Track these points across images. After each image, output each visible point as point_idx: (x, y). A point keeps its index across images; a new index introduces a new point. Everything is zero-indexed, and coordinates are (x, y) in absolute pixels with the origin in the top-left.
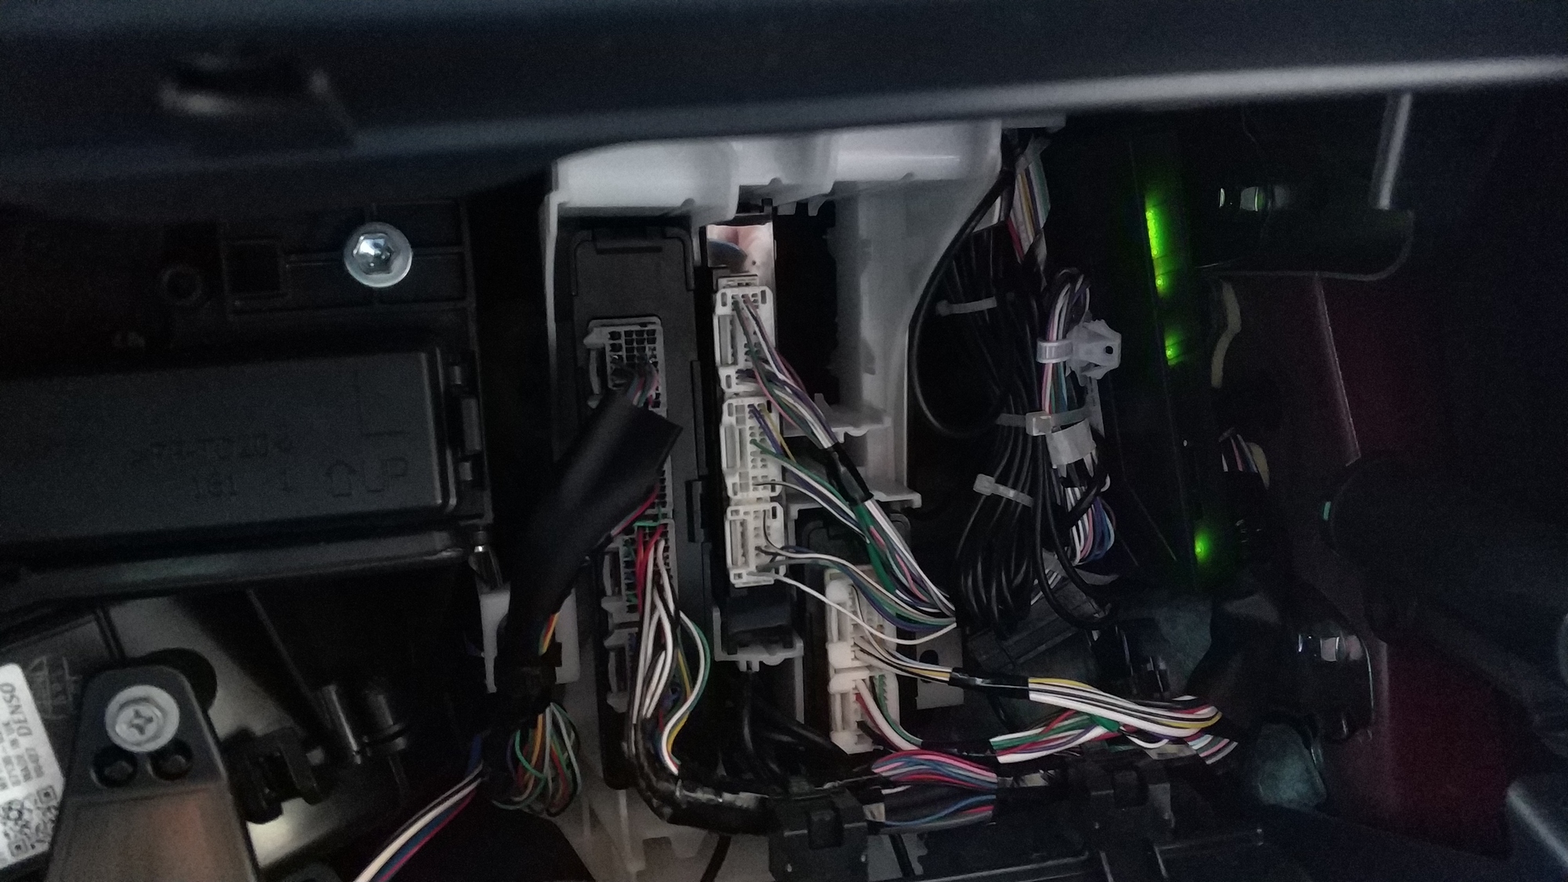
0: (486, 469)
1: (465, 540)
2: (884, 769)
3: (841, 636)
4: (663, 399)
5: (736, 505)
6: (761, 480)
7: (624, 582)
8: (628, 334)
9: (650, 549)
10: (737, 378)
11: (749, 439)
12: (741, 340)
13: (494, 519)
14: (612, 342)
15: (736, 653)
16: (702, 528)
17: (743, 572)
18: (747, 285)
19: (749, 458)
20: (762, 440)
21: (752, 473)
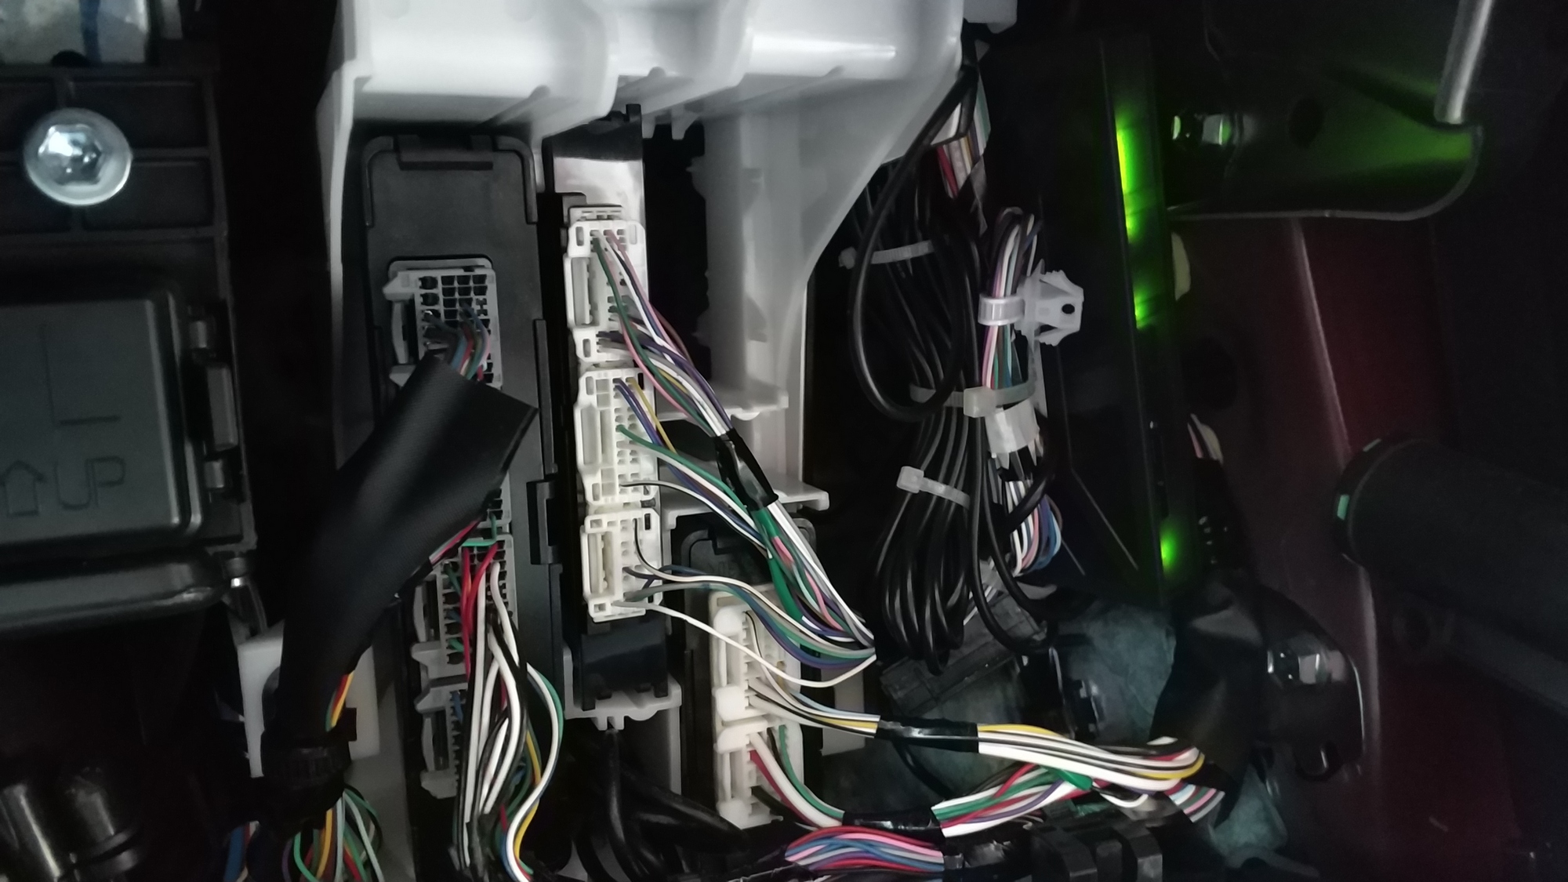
0: (245, 471)
1: (214, 573)
2: (801, 856)
3: (731, 679)
4: (497, 371)
5: (596, 513)
6: (630, 480)
7: (443, 622)
8: (447, 280)
9: (480, 579)
10: (598, 343)
11: (614, 425)
12: (604, 292)
13: (259, 543)
14: (424, 291)
15: (594, 708)
16: (549, 545)
17: (607, 601)
18: (609, 218)
19: (616, 450)
20: (633, 426)
21: (618, 469)
